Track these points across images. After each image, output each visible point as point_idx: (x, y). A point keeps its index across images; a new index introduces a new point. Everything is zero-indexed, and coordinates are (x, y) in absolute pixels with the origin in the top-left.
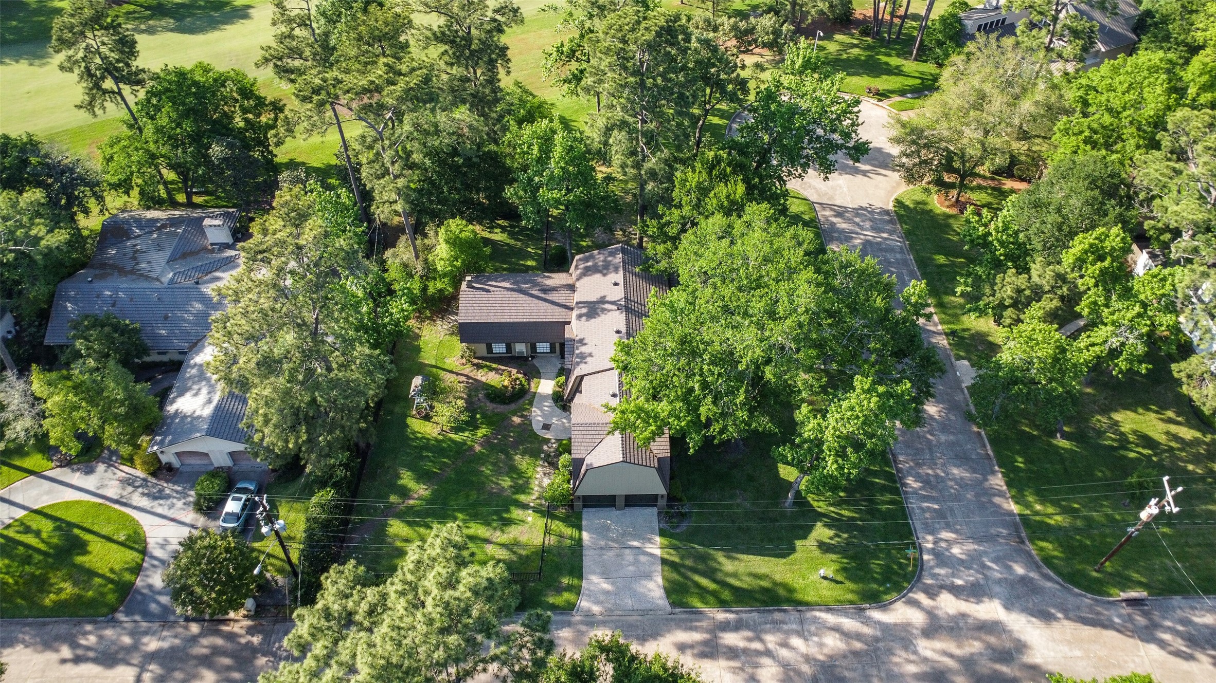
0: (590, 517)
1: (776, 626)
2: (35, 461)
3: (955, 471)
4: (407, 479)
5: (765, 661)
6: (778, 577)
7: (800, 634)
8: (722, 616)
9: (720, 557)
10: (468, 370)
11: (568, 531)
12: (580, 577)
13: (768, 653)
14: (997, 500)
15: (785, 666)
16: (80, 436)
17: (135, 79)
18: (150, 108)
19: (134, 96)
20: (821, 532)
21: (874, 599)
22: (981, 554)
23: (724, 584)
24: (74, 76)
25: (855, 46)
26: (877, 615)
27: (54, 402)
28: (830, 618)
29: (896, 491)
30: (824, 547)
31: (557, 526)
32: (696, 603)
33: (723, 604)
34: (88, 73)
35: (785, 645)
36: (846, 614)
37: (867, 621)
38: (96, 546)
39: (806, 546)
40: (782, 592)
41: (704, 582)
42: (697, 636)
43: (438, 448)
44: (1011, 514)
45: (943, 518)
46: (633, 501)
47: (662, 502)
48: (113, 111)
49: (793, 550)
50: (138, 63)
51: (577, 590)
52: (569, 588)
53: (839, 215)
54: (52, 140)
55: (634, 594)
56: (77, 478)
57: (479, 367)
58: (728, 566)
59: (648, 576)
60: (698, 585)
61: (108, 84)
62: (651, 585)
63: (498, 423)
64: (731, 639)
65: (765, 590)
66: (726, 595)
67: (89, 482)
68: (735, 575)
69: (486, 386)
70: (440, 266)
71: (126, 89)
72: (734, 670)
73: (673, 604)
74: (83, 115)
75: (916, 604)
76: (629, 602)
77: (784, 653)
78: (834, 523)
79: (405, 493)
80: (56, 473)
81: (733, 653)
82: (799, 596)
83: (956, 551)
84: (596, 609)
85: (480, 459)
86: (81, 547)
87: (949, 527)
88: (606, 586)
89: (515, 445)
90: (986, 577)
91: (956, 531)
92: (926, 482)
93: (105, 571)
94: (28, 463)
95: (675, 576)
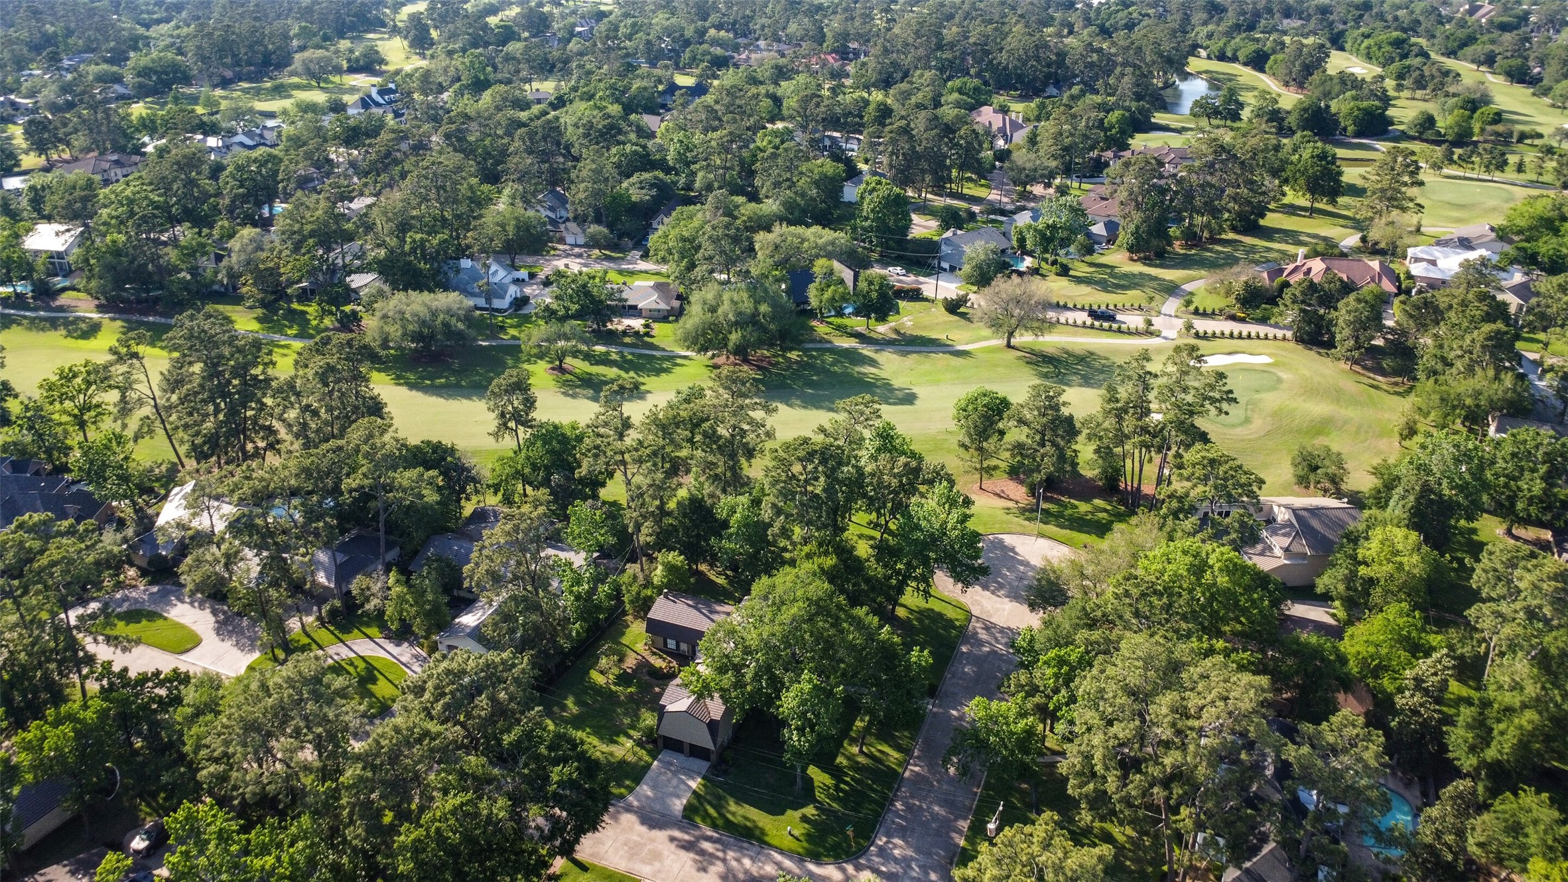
0: (665, 755)
1: (741, 849)
2: (373, 631)
3: (936, 808)
4: (570, 702)
5: (719, 863)
6: (760, 824)
7: (752, 859)
8: (709, 832)
9: (732, 803)
10: (647, 654)
11: (647, 758)
12: (638, 783)
13: (724, 861)
14: (954, 835)
15: (729, 870)
16: (402, 621)
17: (527, 423)
18: (530, 443)
19: (524, 433)
20: (810, 811)
21: (817, 858)
22: (912, 859)
23: (722, 816)
24: (494, 415)
25: (1105, 510)
26: (812, 867)
27: (398, 590)
28: (778, 857)
29: (882, 806)
30: (804, 819)
31: (643, 753)
32: (698, 820)
33: (714, 826)
34: (503, 415)
35: (738, 860)
36: (791, 858)
37: (802, 867)
38: (382, 682)
39: (793, 815)
40: (757, 833)
41: (711, 811)
42: (687, 837)
43: (598, 690)
44: (957, 845)
45: (903, 833)
46: (696, 752)
47: (713, 757)
48: (509, 443)
49: (782, 813)
50: (534, 415)
51: (631, 790)
52: (627, 787)
53: (987, 628)
54: (474, 453)
55: (664, 803)
56: (390, 647)
57: (654, 654)
58: (733, 807)
59: (679, 797)
60: (706, 811)
61: (512, 424)
62: (677, 802)
63: (645, 688)
64: (707, 846)
65: (746, 827)
66: (720, 822)
67: (395, 650)
68: (734, 814)
69: (651, 666)
70: (656, 581)
71: (521, 429)
72: (695, 861)
73: (684, 817)
74: (492, 439)
75: (843, 870)
76: (658, 807)
77: (734, 864)
78: (820, 808)
79: (564, 708)
80: (381, 641)
81: (702, 852)
82: (767, 839)
83: (896, 852)
84: (636, 803)
85: (620, 704)
86: (374, 680)
87: (903, 838)
88: (649, 793)
89: (645, 704)
90: (905, 872)
91: (906, 842)
92: (909, 808)
93: (379, 696)
94: (368, 631)
95: (695, 802)
